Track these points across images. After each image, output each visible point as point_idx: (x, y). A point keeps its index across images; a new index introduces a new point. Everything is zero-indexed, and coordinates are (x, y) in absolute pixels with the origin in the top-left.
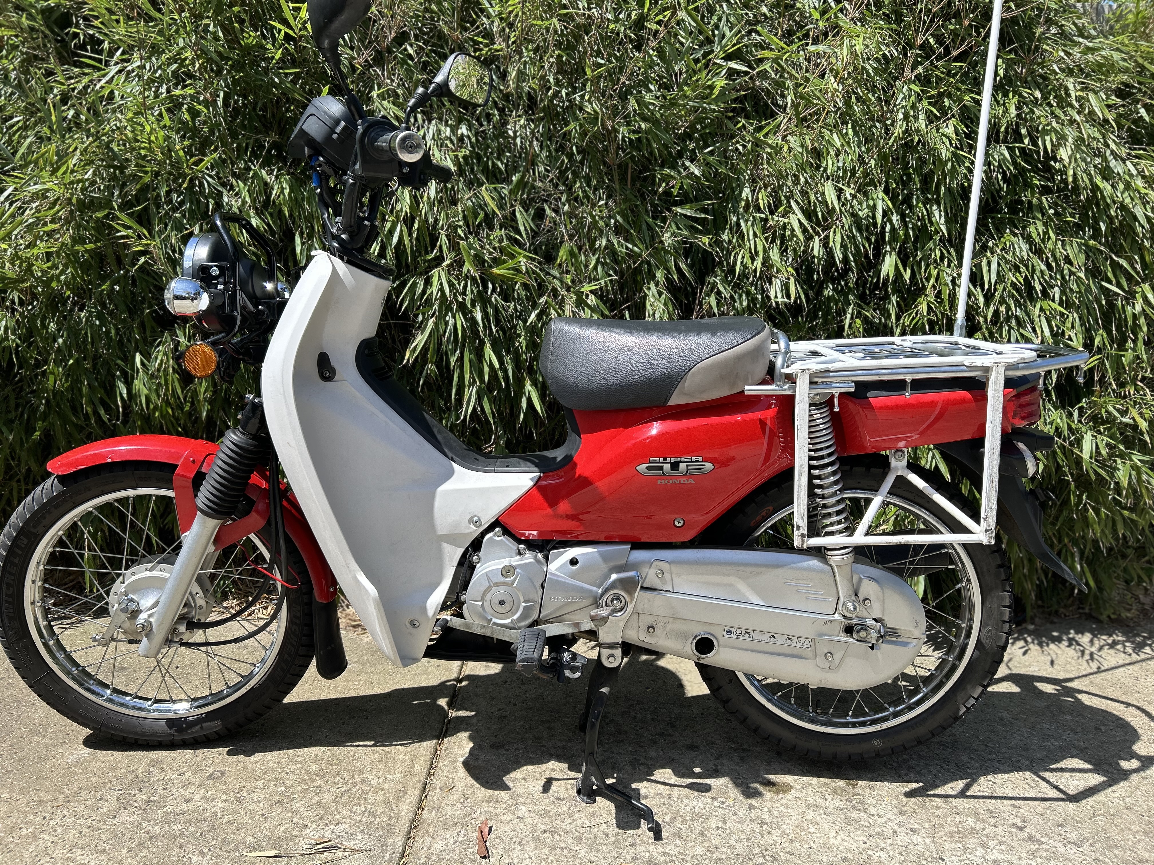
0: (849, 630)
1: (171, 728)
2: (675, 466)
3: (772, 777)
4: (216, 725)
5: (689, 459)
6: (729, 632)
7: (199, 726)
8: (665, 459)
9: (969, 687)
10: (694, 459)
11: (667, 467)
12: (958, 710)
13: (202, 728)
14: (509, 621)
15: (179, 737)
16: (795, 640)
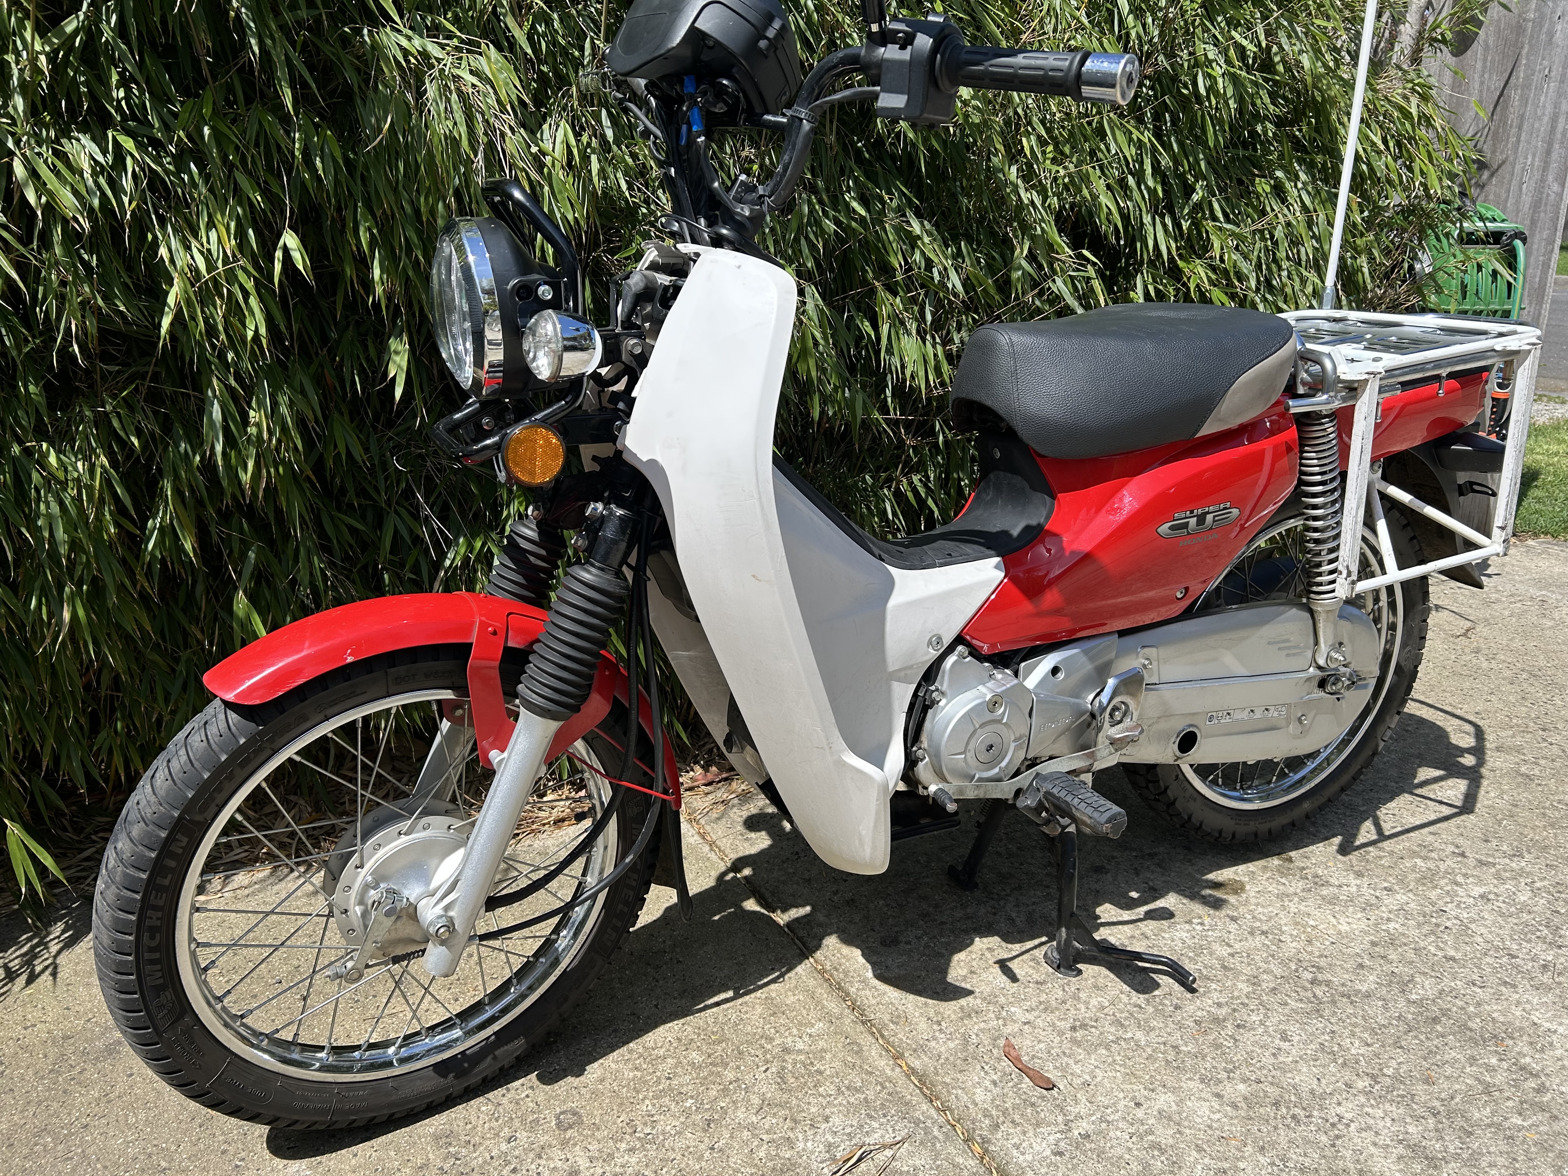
0: (1322, 684)
1: (445, 1076)
2: (1201, 519)
3: (1211, 876)
4: (518, 1045)
5: (1216, 508)
6: (1211, 719)
7: (489, 1059)
8: (1192, 512)
9: (1388, 718)
10: (1222, 506)
11: (1193, 521)
12: (1377, 746)
13: (495, 1058)
14: (997, 770)
15: (459, 1086)
16: (1272, 708)
